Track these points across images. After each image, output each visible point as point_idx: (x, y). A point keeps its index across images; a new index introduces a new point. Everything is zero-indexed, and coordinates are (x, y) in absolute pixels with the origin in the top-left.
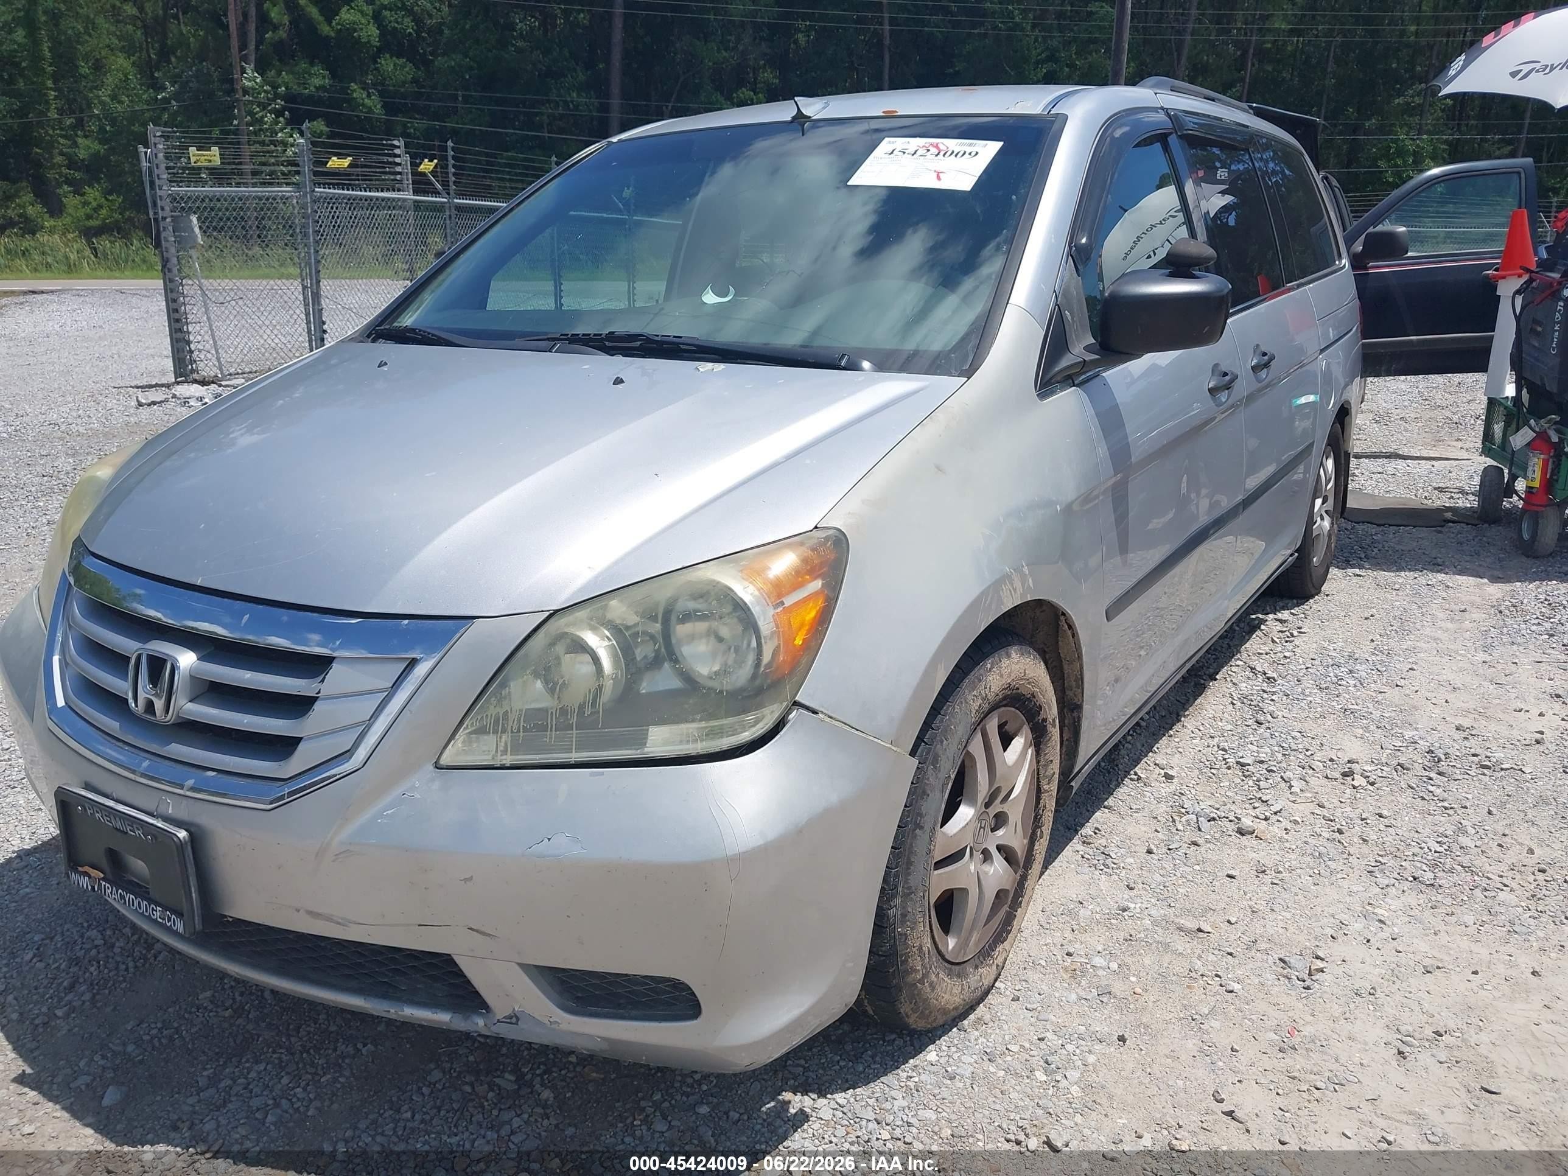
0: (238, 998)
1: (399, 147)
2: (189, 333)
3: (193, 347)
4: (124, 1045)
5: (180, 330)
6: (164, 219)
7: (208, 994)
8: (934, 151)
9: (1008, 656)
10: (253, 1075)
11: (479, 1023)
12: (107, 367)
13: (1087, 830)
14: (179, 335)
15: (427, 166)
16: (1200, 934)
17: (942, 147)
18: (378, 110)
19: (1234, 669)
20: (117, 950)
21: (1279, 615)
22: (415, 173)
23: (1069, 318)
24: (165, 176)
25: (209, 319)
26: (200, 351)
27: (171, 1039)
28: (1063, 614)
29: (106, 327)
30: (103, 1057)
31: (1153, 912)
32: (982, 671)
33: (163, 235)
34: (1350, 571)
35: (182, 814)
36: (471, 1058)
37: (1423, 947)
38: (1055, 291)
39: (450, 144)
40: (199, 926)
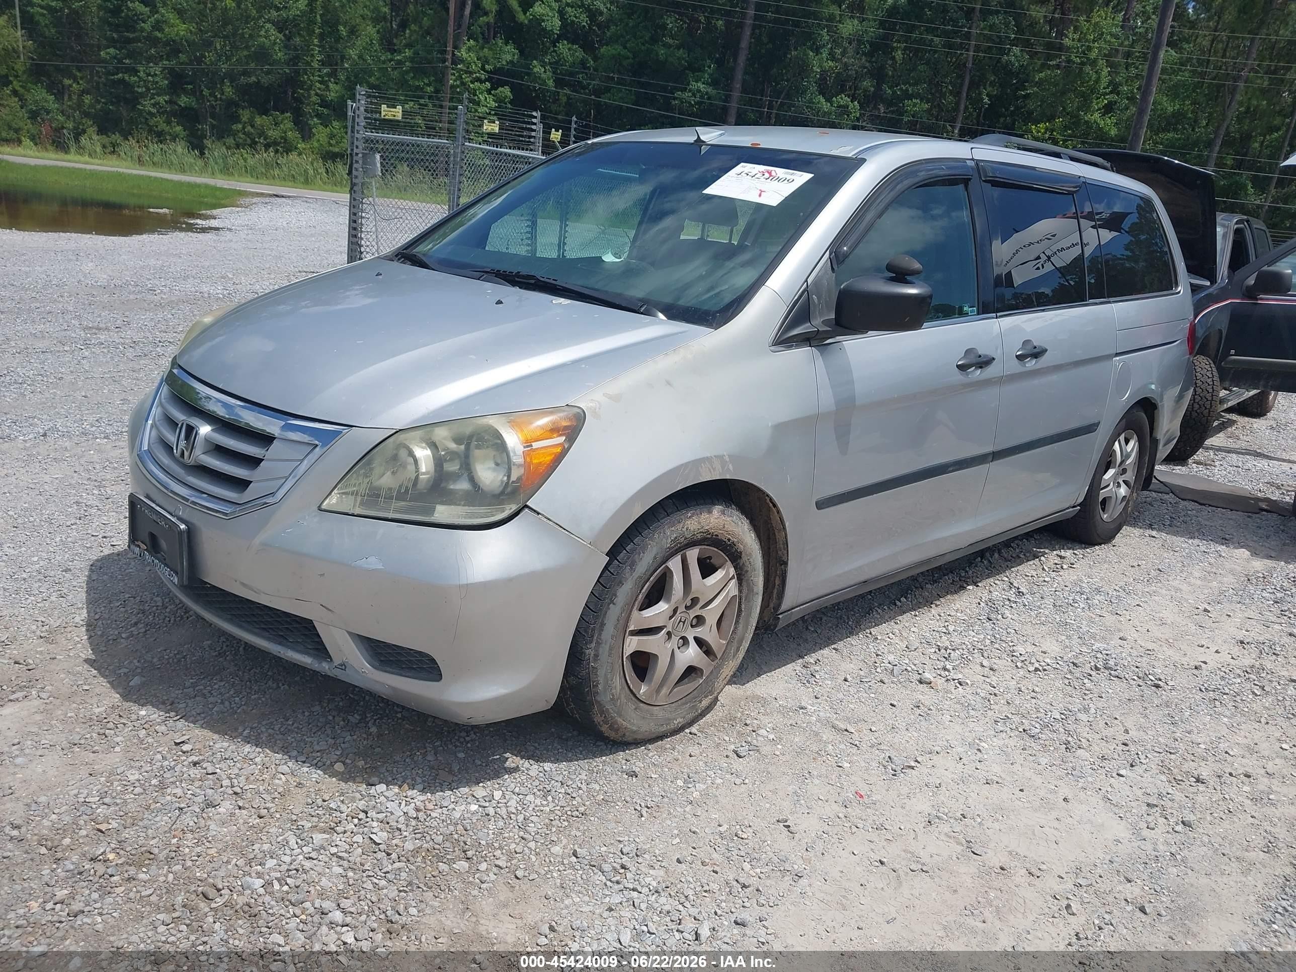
0: (225, 648)
1: (535, 117)
2: (362, 239)
3: (363, 250)
4: (153, 658)
5: (355, 236)
6: (357, 154)
7: (209, 642)
8: (767, 175)
9: (710, 512)
10: (216, 686)
11: (324, 667)
12: (307, 257)
13: (810, 659)
14: (354, 240)
15: (556, 136)
16: (846, 733)
17: (773, 174)
18: (551, 83)
19: (997, 582)
20: (168, 610)
21: (1063, 553)
22: (544, 139)
23: (816, 301)
24: (363, 124)
25: (377, 230)
26: (367, 253)
27: (179, 661)
28: (767, 495)
29: (318, 228)
30: (138, 662)
31: (821, 714)
32: (682, 517)
33: (355, 165)
34: (1149, 532)
35: (185, 517)
36: (341, 704)
37: (996, 769)
38: (806, 281)
39: (574, 118)
40: (185, 582)
